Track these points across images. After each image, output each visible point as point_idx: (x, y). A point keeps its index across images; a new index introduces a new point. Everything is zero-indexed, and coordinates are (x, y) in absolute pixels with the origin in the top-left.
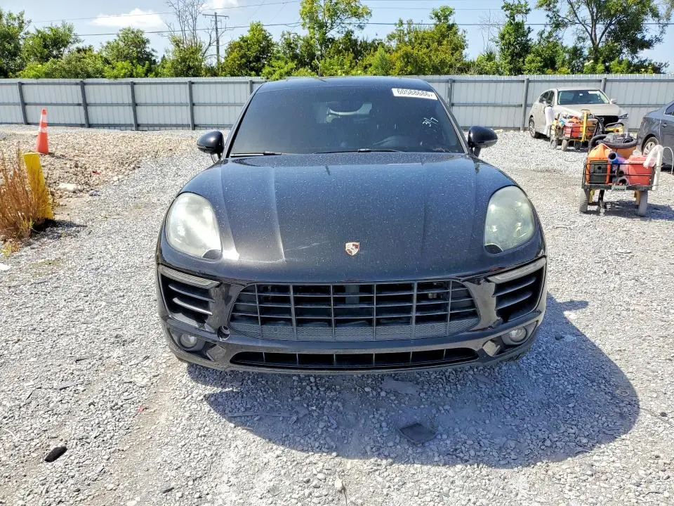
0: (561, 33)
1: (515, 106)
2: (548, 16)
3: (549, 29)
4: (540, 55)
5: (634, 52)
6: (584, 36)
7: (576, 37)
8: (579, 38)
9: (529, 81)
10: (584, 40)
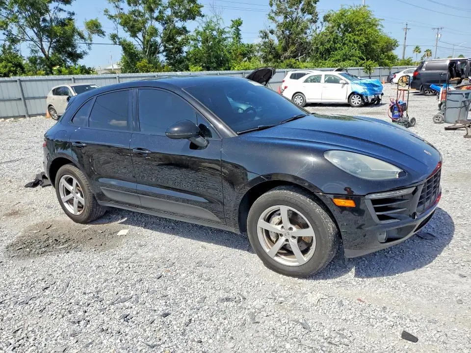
0: (18, 46)
1: (15, 100)
2: (4, 34)
3: (8, 43)
4: (10, 62)
5: (74, 61)
6: (36, 49)
7: (30, 50)
8: (32, 51)
9: (21, 81)
10: (36, 52)
